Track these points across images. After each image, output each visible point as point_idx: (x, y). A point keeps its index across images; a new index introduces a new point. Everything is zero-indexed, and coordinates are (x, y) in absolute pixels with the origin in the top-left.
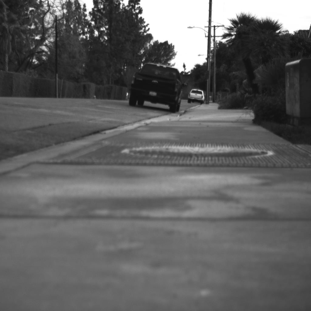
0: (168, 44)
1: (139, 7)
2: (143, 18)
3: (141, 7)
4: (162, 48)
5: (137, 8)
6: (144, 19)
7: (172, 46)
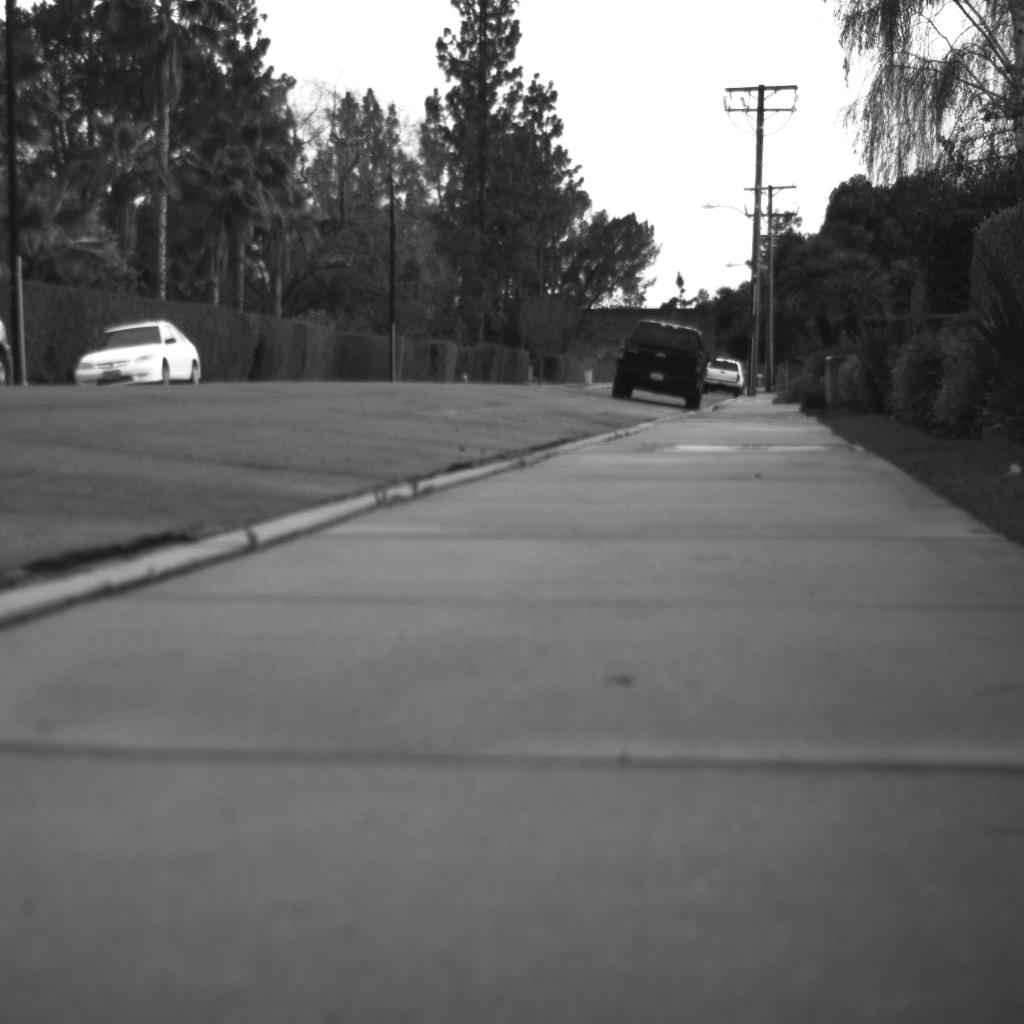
0: (636, 223)
1: (554, 117)
2: (564, 149)
3: (559, 117)
4: (620, 235)
5: (548, 119)
6: (566, 151)
7: (647, 229)
